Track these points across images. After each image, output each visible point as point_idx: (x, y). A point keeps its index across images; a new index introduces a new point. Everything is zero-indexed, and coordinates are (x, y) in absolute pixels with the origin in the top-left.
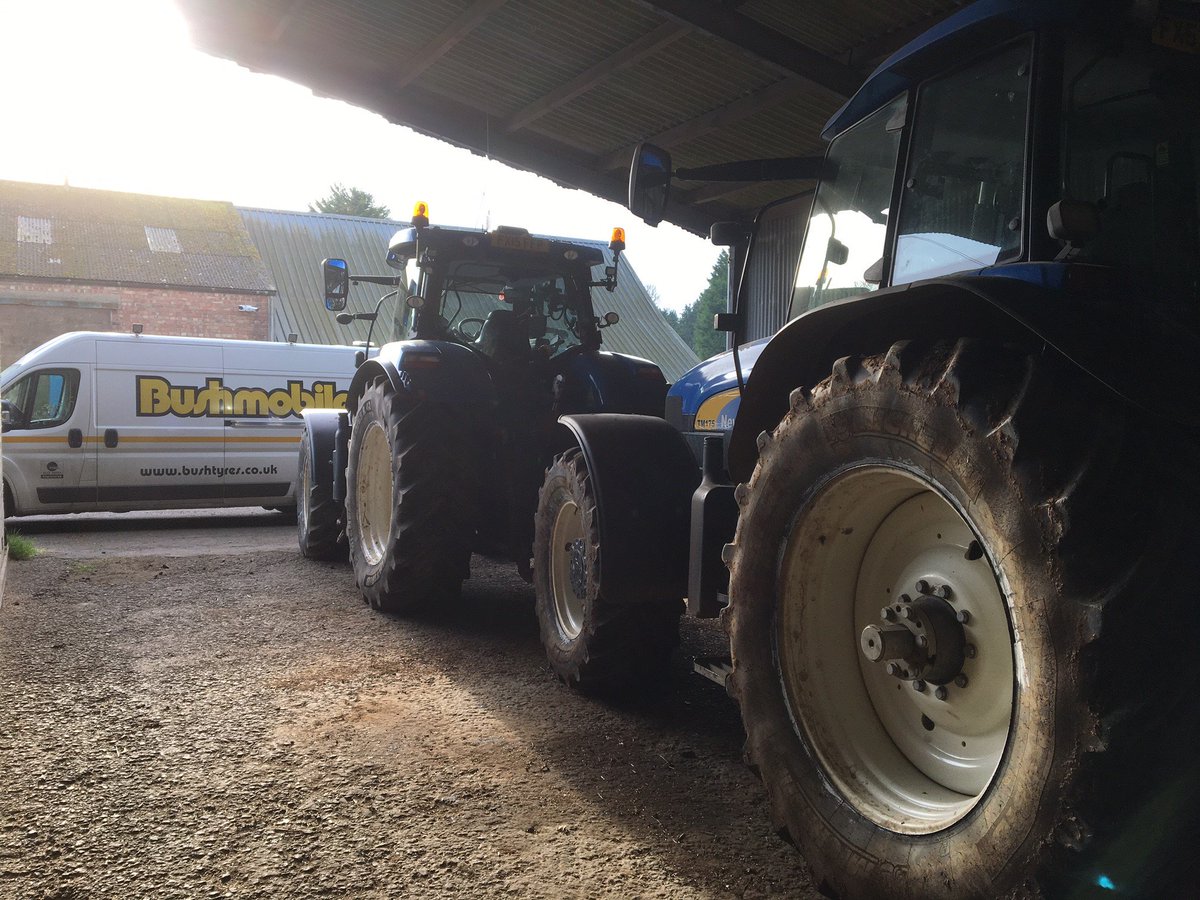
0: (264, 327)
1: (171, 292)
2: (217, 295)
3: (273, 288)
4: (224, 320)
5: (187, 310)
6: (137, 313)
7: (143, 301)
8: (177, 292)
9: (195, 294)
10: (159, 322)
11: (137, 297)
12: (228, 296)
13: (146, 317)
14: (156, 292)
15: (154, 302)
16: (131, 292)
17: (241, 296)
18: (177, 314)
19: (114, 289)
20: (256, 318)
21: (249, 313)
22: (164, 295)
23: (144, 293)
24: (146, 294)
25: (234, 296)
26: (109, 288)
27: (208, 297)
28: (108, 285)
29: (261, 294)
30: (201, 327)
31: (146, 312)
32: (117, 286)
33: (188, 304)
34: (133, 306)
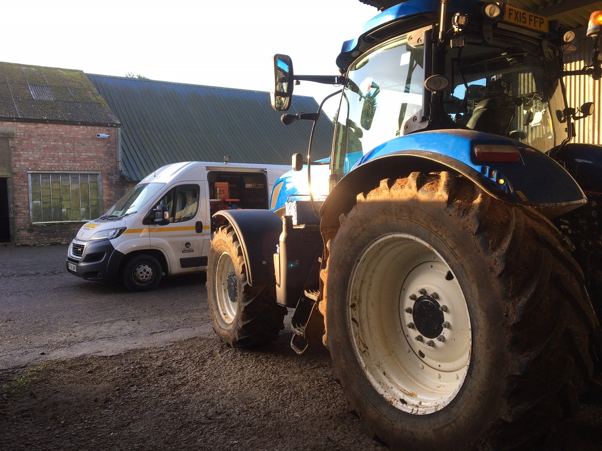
0: (113, 148)
1: (51, 125)
2: (81, 127)
3: (119, 123)
4: (87, 144)
5: (61, 137)
6: (28, 139)
7: (32, 132)
8: (55, 126)
9: (67, 126)
10: (43, 146)
11: (27, 129)
12: (89, 128)
13: (34, 142)
14: (40, 125)
15: (39, 132)
16: (23, 126)
17: (97, 128)
18: (55, 141)
19: (11, 123)
20: (109, 142)
21: (103, 139)
22: (46, 127)
23: (32, 126)
24: (33, 127)
25: (93, 128)
26: (8, 123)
27: (76, 128)
28: (6, 121)
29: (112, 126)
30: (71, 149)
31: (33, 139)
32: (13, 121)
33: (63, 133)
34: (24, 135)
